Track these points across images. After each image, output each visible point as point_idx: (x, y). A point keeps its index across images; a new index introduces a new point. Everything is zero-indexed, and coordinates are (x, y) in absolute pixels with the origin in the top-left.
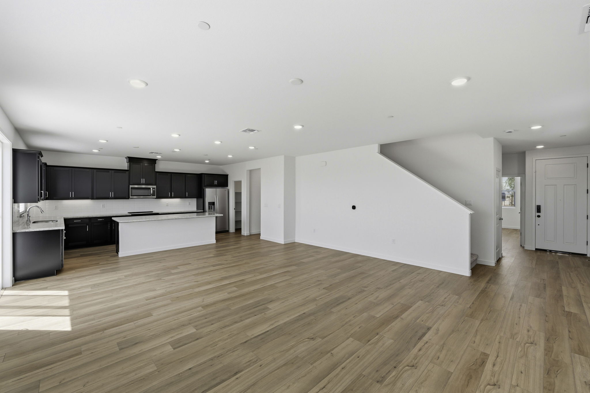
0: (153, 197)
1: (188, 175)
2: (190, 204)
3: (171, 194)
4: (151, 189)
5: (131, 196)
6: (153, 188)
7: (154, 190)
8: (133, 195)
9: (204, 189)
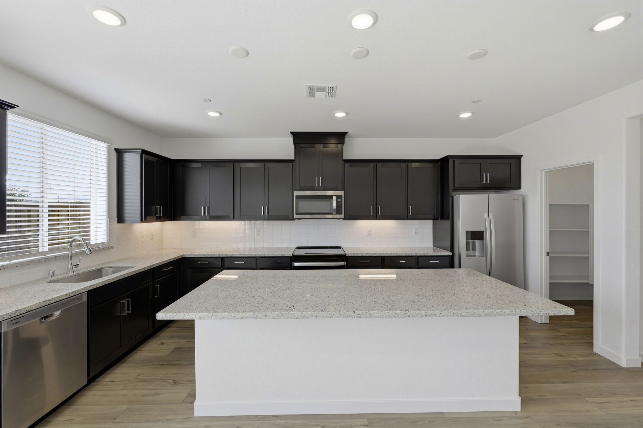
0: (338, 216)
1: (415, 165)
2: (417, 233)
3: (376, 211)
4: (334, 198)
5: (297, 214)
6: (338, 197)
7: (340, 200)
8: (300, 211)
9: (453, 198)
